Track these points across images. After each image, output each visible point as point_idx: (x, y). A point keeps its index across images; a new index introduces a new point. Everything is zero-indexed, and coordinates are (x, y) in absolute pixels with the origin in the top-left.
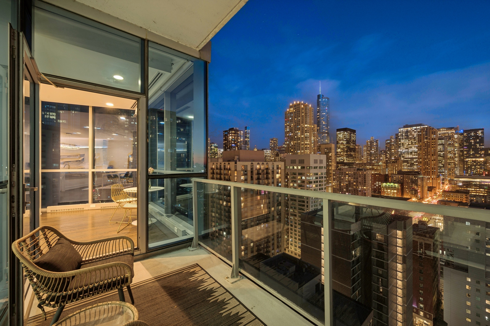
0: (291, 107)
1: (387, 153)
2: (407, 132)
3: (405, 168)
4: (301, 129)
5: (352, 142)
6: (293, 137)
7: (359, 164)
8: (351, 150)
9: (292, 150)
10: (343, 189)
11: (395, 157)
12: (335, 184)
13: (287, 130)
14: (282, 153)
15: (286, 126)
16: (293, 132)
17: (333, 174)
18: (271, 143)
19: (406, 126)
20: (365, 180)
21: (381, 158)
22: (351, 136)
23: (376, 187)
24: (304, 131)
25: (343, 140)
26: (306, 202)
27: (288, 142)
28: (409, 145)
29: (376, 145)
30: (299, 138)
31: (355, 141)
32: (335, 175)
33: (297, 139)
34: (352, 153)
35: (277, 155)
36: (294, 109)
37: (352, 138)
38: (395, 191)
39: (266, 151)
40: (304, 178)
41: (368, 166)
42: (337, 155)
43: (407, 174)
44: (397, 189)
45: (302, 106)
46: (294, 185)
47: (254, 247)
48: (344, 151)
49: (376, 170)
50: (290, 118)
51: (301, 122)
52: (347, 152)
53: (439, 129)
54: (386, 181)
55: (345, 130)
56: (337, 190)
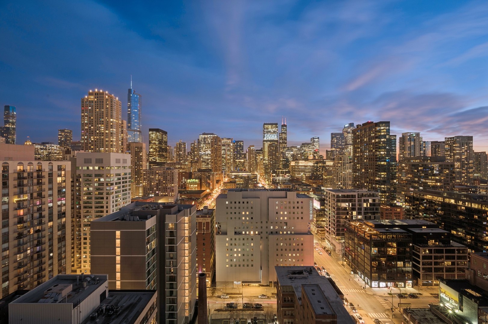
0: (91, 94)
1: (191, 154)
2: (205, 138)
3: (204, 167)
4: (105, 123)
5: (164, 143)
6: (94, 132)
7: (170, 163)
8: (163, 150)
9: (92, 147)
10: (153, 189)
11: (197, 158)
12: (146, 184)
13: (84, 122)
14: (76, 150)
15: (83, 116)
16: (94, 125)
17: (144, 173)
18: (60, 135)
19: (204, 134)
20: (173, 178)
21: (188, 159)
22: (162, 137)
23: (183, 183)
24: (109, 126)
25: (155, 140)
26: (105, 207)
27: (86, 137)
28: (206, 148)
29: (184, 147)
30: (103, 133)
31: (167, 142)
32: (146, 174)
33: (99, 134)
34: (164, 154)
35: (68, 152)
36: (95, 98)
37: (164, 140)
38: (196, 186)
39: (50, 146)
40: (102, 180)
41: (177, 165)
42: (150, 154)
43: (204, 172)
44: (198, 184)
45: (107, 97)
46: (89, 189)
47: (10, 286)
48: (156, 151)
49: (183, 169)
50: (90, 108)
51: (105, 115)
52: (159, 151)
53: (223, 139)
54: (190, 178)
55: (157, 130)
56: (147, 189)
